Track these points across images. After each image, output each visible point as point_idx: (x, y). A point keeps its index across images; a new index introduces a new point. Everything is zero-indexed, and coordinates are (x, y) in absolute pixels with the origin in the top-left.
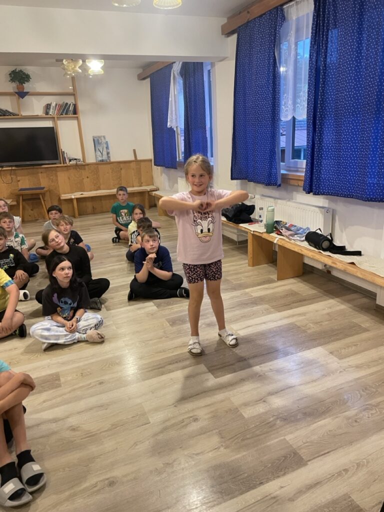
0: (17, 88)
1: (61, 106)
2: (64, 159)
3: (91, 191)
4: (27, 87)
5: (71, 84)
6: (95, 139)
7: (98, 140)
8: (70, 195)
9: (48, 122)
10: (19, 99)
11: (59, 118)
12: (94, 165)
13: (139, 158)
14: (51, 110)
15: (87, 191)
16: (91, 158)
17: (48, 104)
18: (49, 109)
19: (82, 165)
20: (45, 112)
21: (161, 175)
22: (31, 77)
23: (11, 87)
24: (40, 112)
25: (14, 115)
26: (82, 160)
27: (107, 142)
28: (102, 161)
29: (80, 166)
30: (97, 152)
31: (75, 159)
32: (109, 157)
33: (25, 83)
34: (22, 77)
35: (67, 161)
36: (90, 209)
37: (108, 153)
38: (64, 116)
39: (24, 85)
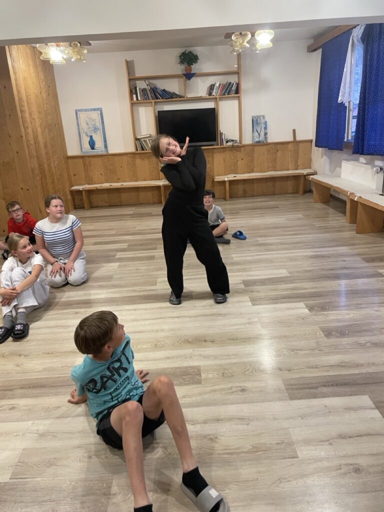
0: (186, 70)
1: (224, 86)
2: (222, 140)
3: (244, 173)
4: (195, 68)
5: (236, 62)
6: (254, 119)
7: (257, 120)
8: (224, 177)
9: (210, 103)
10: (186, 80)
11: (221, 99)
12: (250, 146)
13: (298, 139)
14: (215, 90)
15: (240, 174)
16: (248, 140)
17: (212, 85)
18: (213, 89)
19: (238, 147)
20: (208, 92)
21: (322, 157)
22: (199, 58)
23: (180, 69)
24: (203, 93)
25: (180, 98)
26: (238, 141)
27: (266, 122)
28: (259, 142)
29: (236, 147)
30: (254, 133)
31: (232, 141)
32: (266, 138)
33: (192, 65)
34: (190, 58)
35: (224, 142)
36: (241, 193)
37: (266, 134)
38: (226, 96)
39: (192, 66)
